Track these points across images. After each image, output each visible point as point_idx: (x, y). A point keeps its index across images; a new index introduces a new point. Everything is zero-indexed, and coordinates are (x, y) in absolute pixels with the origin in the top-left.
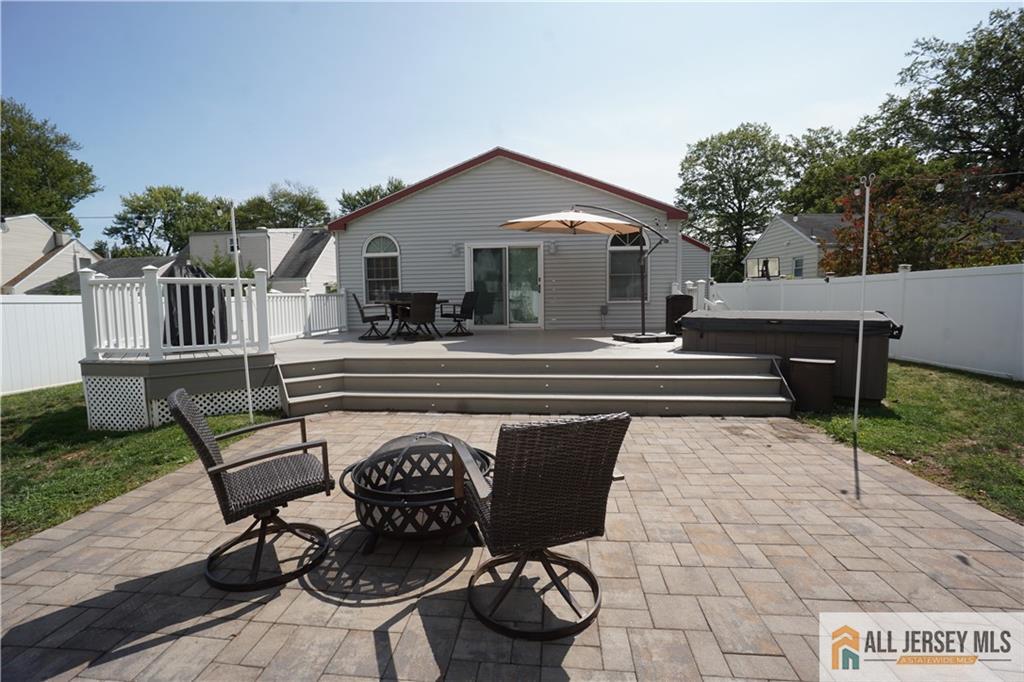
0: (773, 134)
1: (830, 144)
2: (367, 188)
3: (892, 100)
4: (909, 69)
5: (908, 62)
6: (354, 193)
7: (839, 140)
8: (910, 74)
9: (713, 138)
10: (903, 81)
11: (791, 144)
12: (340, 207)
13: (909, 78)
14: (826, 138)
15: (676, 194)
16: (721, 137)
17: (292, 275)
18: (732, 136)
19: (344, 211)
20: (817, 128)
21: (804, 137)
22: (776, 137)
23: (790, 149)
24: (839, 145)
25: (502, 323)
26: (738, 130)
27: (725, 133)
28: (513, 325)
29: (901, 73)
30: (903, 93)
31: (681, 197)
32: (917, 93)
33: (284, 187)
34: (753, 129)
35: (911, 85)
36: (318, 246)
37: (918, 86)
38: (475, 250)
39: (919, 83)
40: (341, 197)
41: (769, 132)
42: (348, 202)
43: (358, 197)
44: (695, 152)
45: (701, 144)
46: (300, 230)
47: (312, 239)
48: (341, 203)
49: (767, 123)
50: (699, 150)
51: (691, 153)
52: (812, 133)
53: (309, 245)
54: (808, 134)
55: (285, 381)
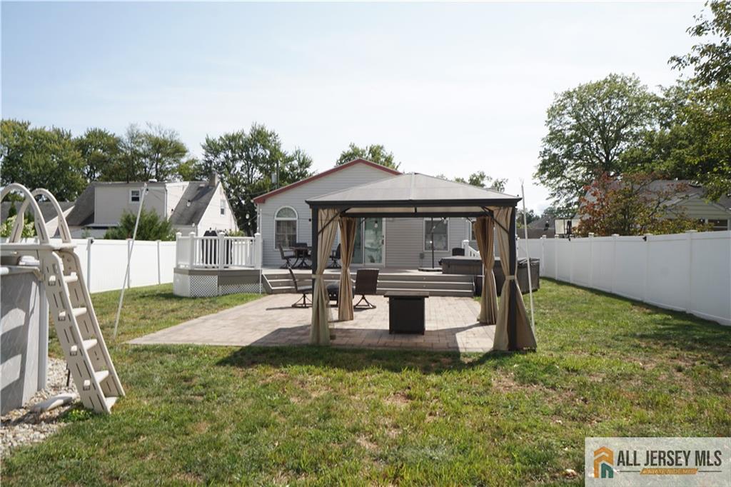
0: (641, 85)
6: (217, 138)
11: (661, 95)
12: (203, 151)
15: (541, 143)
17: (185, 222)
18: (598, 86)
19: (207, 156)
21: (673, 87)
23: (657, 100)
25: (360, 263)
26: (605, 81)
28: (367, 264)
31: (547, 147)
33: (143, 129)
34: (620, 80)
36: (205, 198)
40: (204, 142)
41: (636, 82)
42: (212, 148)
43: (221, 142)
44: (562, 101)
45: (569, 93)
46: (187, 183)
47: (199, 191)
48: (204, 147)
49: (636, 74)
50: (566, 99)
51: (558, 102)
52: (681, 84)
53: (196, 196)
54: (677, 85)
55: (268, 281)
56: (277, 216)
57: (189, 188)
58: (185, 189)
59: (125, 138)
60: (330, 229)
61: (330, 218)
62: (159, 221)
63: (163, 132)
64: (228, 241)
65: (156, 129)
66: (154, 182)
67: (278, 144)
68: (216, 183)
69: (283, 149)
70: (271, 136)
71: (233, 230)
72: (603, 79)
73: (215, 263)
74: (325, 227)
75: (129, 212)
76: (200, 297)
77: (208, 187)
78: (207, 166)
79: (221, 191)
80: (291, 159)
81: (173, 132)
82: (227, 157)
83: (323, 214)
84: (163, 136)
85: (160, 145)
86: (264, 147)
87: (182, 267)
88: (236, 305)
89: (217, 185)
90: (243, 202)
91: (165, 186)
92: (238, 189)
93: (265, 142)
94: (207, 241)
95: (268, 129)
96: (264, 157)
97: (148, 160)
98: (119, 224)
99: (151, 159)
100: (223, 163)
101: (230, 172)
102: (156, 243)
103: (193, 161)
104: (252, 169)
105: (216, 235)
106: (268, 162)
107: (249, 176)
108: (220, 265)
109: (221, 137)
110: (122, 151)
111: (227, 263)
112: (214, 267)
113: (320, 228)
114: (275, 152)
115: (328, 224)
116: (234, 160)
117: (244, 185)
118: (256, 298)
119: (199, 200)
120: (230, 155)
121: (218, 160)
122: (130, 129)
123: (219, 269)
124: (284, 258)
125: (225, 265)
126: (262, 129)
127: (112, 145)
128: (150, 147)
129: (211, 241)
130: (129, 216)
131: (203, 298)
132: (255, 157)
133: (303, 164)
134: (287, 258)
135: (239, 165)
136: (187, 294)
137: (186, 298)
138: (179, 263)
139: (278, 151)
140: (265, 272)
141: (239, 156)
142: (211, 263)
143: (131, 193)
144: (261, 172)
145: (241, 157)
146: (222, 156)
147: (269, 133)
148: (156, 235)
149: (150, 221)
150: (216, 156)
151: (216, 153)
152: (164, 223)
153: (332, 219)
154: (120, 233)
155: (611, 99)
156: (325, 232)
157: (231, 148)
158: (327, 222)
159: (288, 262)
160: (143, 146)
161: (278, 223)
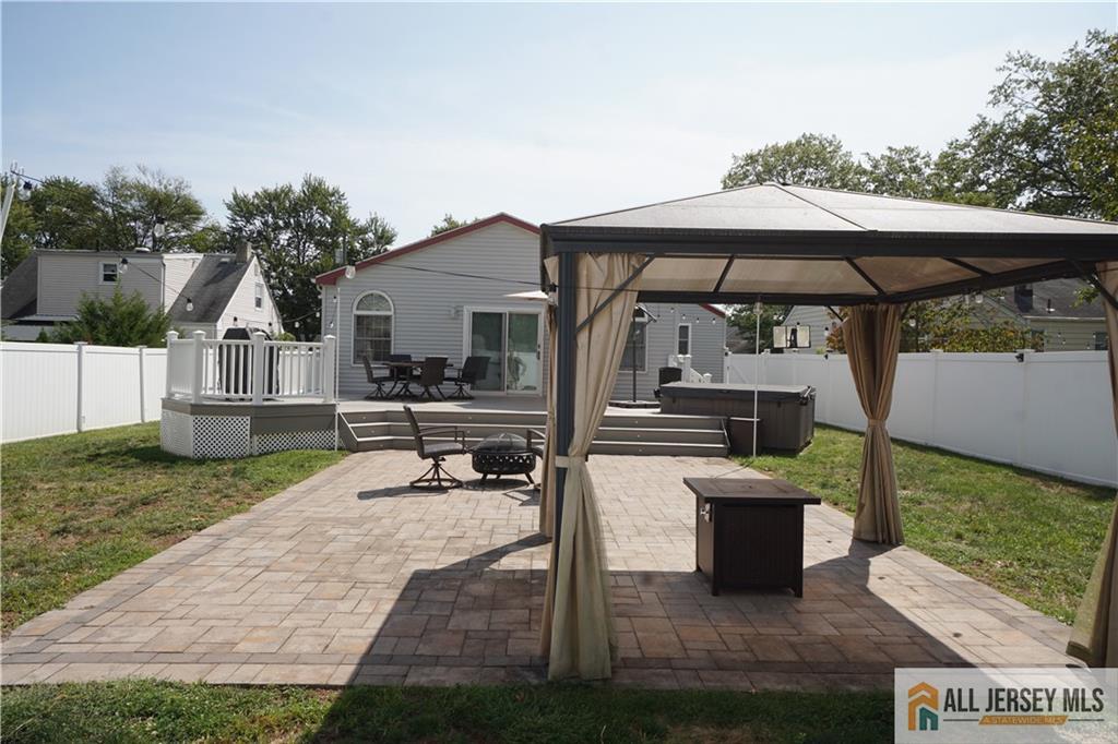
0: (843, 150)
1: (916, 170)
2: (271, 188)
3: (984, 124)
4: (1001, 88)
5: (1000, 79)
6: (251, 195)
7: (927, 164)
8: (1003, 93)
9: (766, 150)
10: (996, 102)
11: (867, 166)
12: (229, 213)
13: (1003, 98)
14: (911, 161)
16: (776, 151)
17: (195, 318)
18: (789, 150)
19: (234, 220)
20: (899, 146)
21: (883, 157)
22: (849, 154)
23: (865, 172)
24: (927, 171)
25: (499, 389)
26: (798, 143)
27: (782, 144)
28: (510, 391)
29: (993, 92)
30: (996, 116)
32: (1011, 118)
33: (132, 175)
34: (817, 142)
35: (1006, 108)
36: (230, 279)
37: (1013, 109)
38: (474, 313)
39: (1015, 106)
40: (230, 199)
41: (839, 147)
42: (242, 208)
43: (256, 201)
44: (742, 167)
45: (751, 157)
46: (200, 256)
47: (220, 269)
48: (229, 207)
49: (837, 137)
50: (747, 165)
51: (737, 168)
52: (894, 153)
53: (215, 277)
54: (889, 154)
55: (349, 426)
56: (358, 309)
57: (203, 264)
58: (196, 265)
59: (104, 189)
60: (616, 318)
61: (617, 282)
62: (148, 313)
63: (165, 182)
64: (271, 349)
65: (153, 176)
66: (145, 252)
67: (345, 207)
68: (249, 256)
69: (352, 215)
70: (333, 195)
71: (276, 332)
72: (794, 141)
73: (245, 392)
74: (597, 311)
75: (92, 297)
76: (214, 460)
77: (235, 262)
78: (234, 235)
79: (256, 271)
80: (364, 231)
81: (181, 183)
82: (265, 224)
83: (596, 271)
84: (166, 188)
85: (160, 202)
86: (324, 211)
87: (177, 397)
88: (290, 482)
89: (251, 261)
90: (290, 292)
91: (162, 258)
92: (283, 271)
93: (325, 204)
94: (229, 347)
95: (330, 185)
96: (322, 227)
97: (139, 224)
98: (75, 318)
99: (145, 223)
100: (259, 233)
101: (270, 246)
102: (136, 350)
103: (214, 229)
104: (304, 243)
105: (248, 338)
106: (328, 234)
107: (299, 253)
108: (256, 396)
109: (257, 194)
110: (97, 209)
111: (270, 392)
112: (242, 400)
113: (582, 315)
114: (340, 217)
115: (609, 300)
116: (277, 228)
117: (293, 266)
118: (330, 461)
119: (220, 283)
120: (270, 220)
121: (251, 227)
122: (111, 175)
123: (253, 403)
124: (372, 380)
125: (267, 395)
126: (320, 184)
127: (83, 198)
128: (144, 203)
129: (238, 347)
130: (92, 303)
131: (220, 460)
132: (307, 225)
133: (381, 238)
134: (379, 381)
135: (284, 237)
136: (188, 449)
137: (185, 459)
138: (174, 389)
139: (345, 217)
140: (345, 407)
141: (285, 222)
142: (236, 391)
143: (102, 267)
144: (317, 249)
145: (287, 225)
146: (258, 222)
147: (331, 190)
148: (142, 337)
149: (131, 313)
150: (248, 222)
151: (249, 218)
152: (157, 317)
153: (622, 289)
154: (75, 331)
155: (805, 167)
156: (600, 326)
157: (271, 210)
158: (607, 295)
159: (379, 389)
160: (133, 202)
161: (359, 318)
